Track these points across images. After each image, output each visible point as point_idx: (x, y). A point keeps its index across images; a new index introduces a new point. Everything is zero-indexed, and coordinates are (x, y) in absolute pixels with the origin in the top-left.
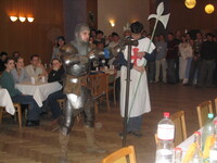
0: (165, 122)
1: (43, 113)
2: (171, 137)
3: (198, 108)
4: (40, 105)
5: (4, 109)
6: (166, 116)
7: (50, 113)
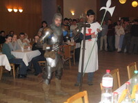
0: (107, 76)
1: (28, 70)
2: (111, 85)
3: (128, 67)
4: (27, 65)
5: (4, 67)
6: (108, 72)
7: (33, 70)
